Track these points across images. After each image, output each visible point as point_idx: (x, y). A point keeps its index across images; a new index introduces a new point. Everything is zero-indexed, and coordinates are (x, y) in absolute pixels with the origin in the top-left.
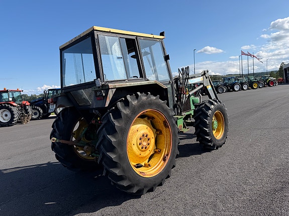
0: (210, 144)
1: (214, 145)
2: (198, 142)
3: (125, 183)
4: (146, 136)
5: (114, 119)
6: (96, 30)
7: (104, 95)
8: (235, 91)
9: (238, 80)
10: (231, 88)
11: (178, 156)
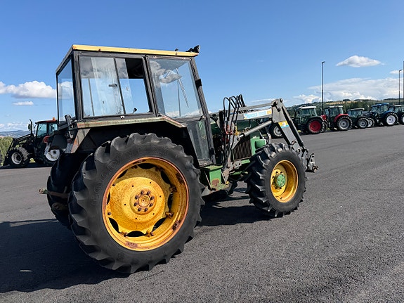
0: (266, 208)
1: (273, 212)
2: (252, 204)
3: (99, 257)
4: (148, 194)
5: (87, 169)
6: (77, 50)
7: (72, 137)
8: (388, 125)
9: (394, 108)
10: (380, 121)
11: (198, 224)
